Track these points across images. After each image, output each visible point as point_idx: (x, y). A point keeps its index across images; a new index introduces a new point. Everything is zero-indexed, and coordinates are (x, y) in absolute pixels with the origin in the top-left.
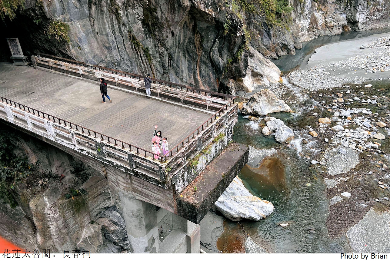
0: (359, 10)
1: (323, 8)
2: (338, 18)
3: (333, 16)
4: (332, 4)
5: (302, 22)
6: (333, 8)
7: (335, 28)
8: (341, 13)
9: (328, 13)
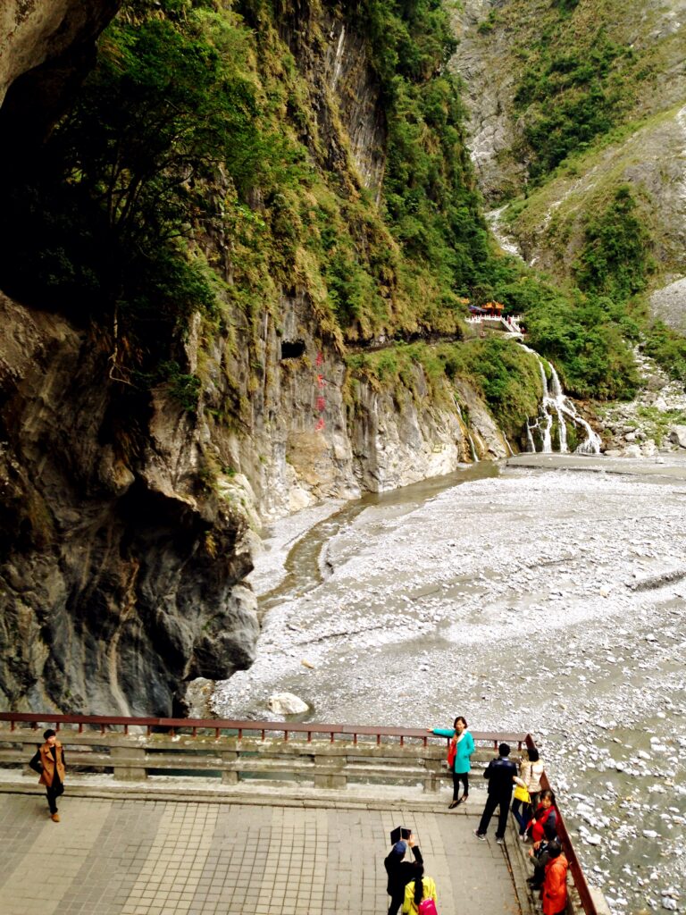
0: (380, 478)
1: (309, 477)
3: (333, 493)
4: (327, 468)
5: (273, 511)
6: (329, 476)
8: (348, 487)
9: (323, 487)
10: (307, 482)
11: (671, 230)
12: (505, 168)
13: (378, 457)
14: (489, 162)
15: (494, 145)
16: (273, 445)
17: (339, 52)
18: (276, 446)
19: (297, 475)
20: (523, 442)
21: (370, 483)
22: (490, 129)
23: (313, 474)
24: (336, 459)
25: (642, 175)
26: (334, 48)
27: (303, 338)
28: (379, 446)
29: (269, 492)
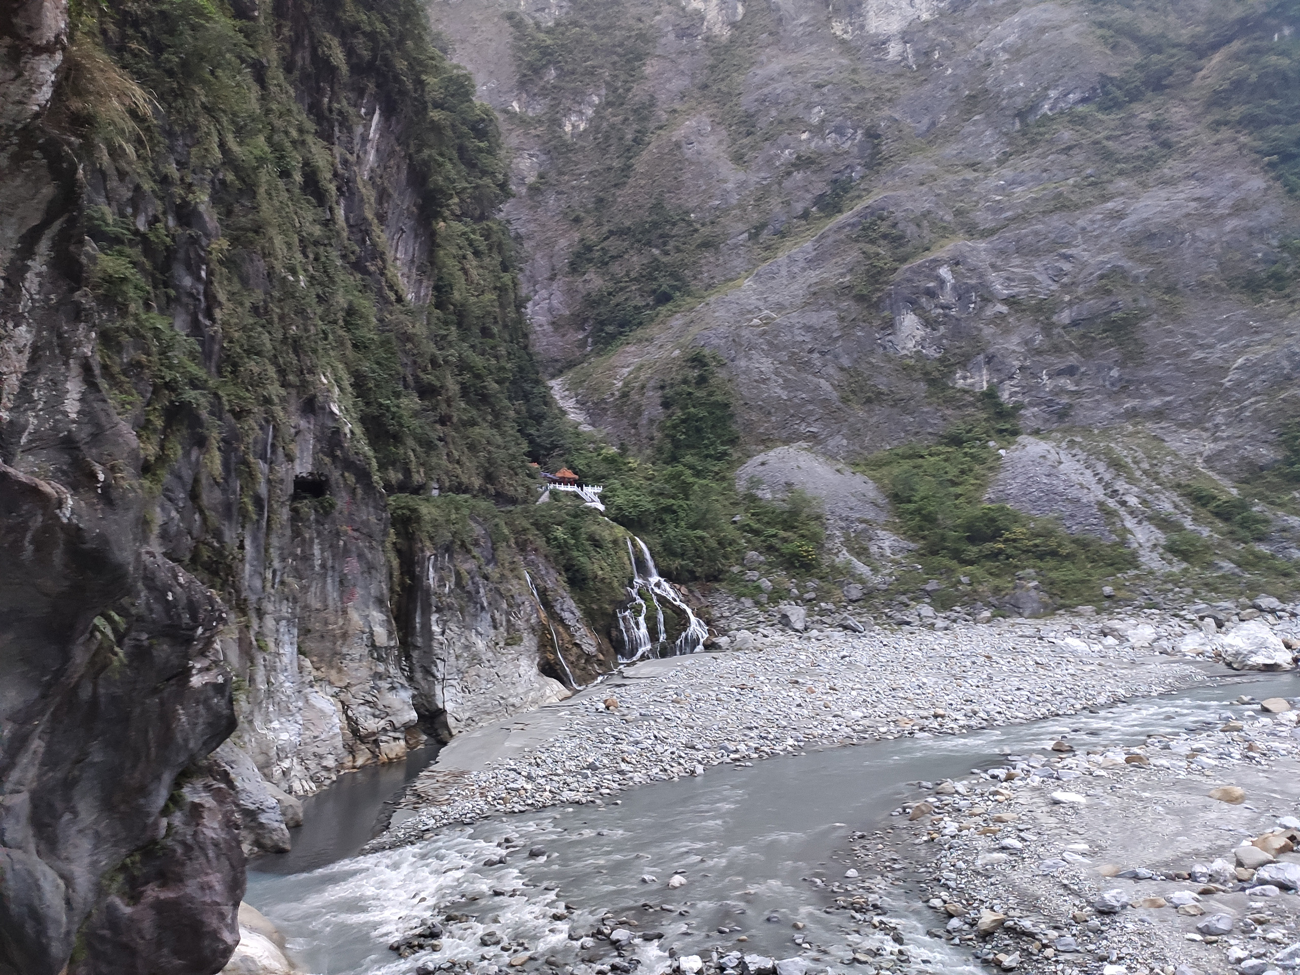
0: (440, 676)
1: (333, 675)
2: (386, 703)
3: (370, 698)
4: (360, 661)
5: (276, 724)
6: (364, 673)
7: (384, 738)
8: (393, 688)
9: (353, 690)
10: (330, 683)
11: (750, 399)
12: (564, 336)
13: (435, 644)
14: (546, 327)
15: (550, 310)
16: (278, 621)
17: (373, 134)
18: (284, 623)
19: (315, 673)
20: (614, 633)
21: (423, 683)
22: (544, 293)
23: (340, 670)
24: (373, 646)
25: (715, 341)
26: (367, 127)
27: (326, 472)
28: (436, 629)
29: (270, 694)
